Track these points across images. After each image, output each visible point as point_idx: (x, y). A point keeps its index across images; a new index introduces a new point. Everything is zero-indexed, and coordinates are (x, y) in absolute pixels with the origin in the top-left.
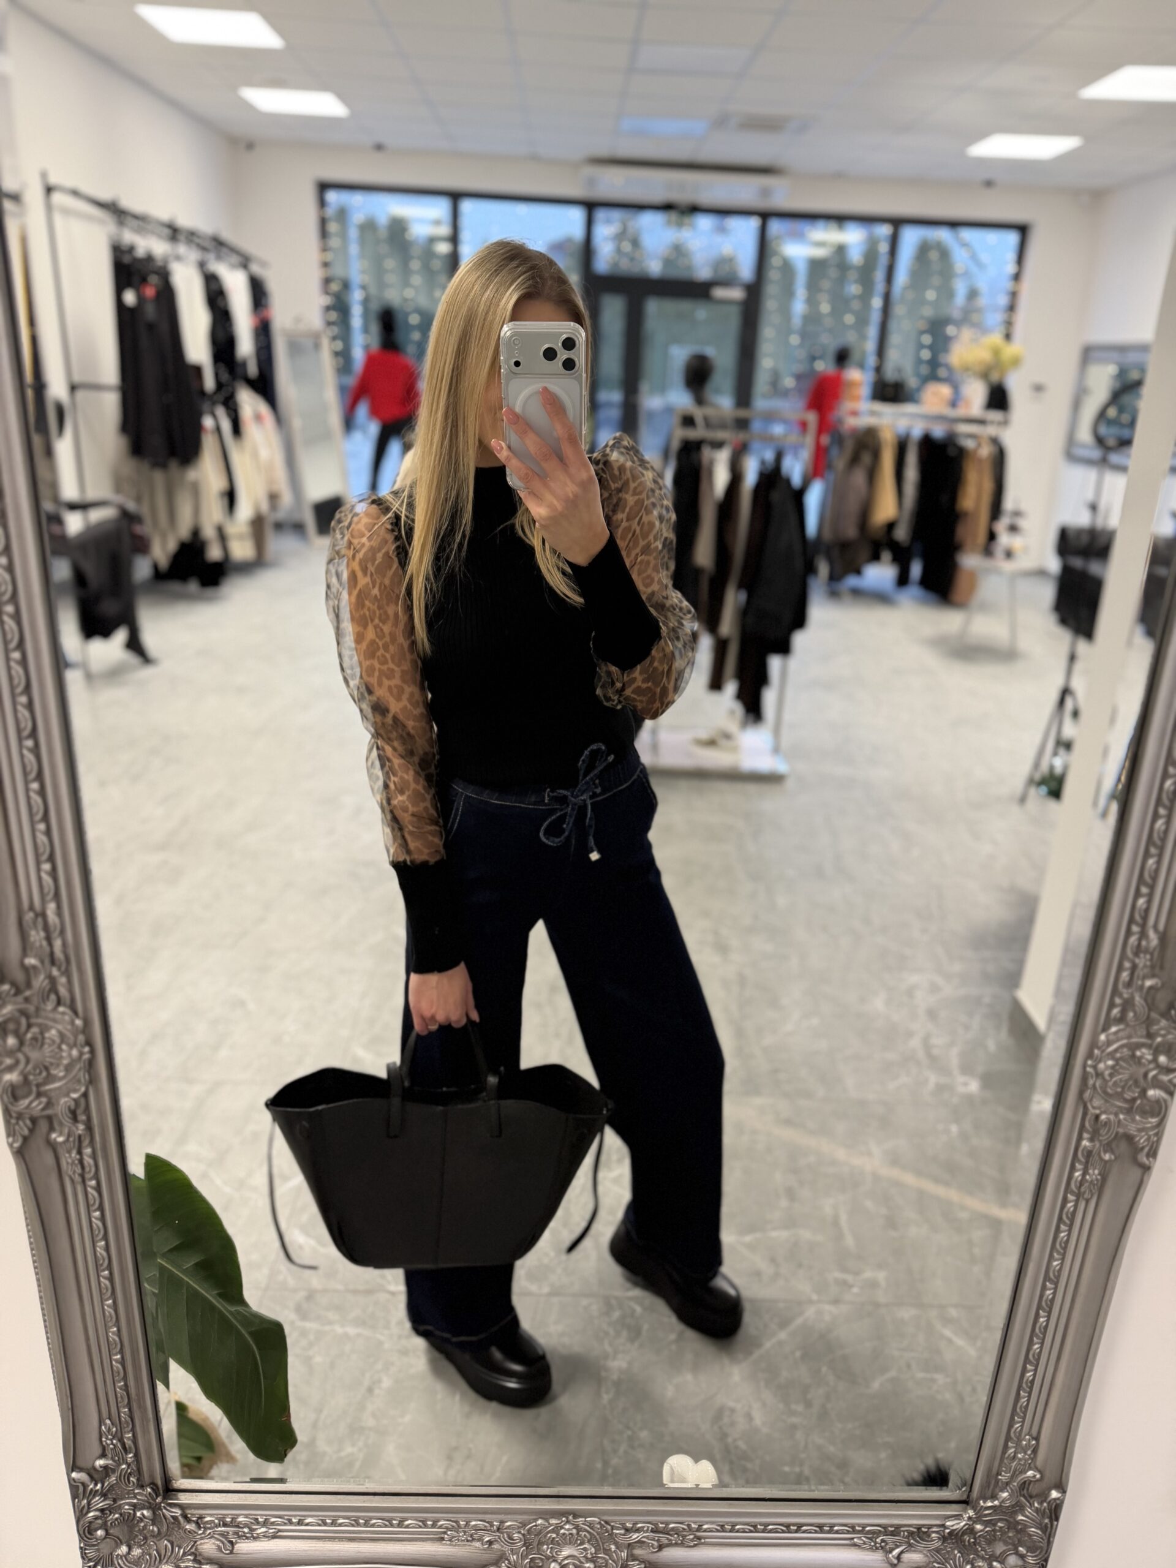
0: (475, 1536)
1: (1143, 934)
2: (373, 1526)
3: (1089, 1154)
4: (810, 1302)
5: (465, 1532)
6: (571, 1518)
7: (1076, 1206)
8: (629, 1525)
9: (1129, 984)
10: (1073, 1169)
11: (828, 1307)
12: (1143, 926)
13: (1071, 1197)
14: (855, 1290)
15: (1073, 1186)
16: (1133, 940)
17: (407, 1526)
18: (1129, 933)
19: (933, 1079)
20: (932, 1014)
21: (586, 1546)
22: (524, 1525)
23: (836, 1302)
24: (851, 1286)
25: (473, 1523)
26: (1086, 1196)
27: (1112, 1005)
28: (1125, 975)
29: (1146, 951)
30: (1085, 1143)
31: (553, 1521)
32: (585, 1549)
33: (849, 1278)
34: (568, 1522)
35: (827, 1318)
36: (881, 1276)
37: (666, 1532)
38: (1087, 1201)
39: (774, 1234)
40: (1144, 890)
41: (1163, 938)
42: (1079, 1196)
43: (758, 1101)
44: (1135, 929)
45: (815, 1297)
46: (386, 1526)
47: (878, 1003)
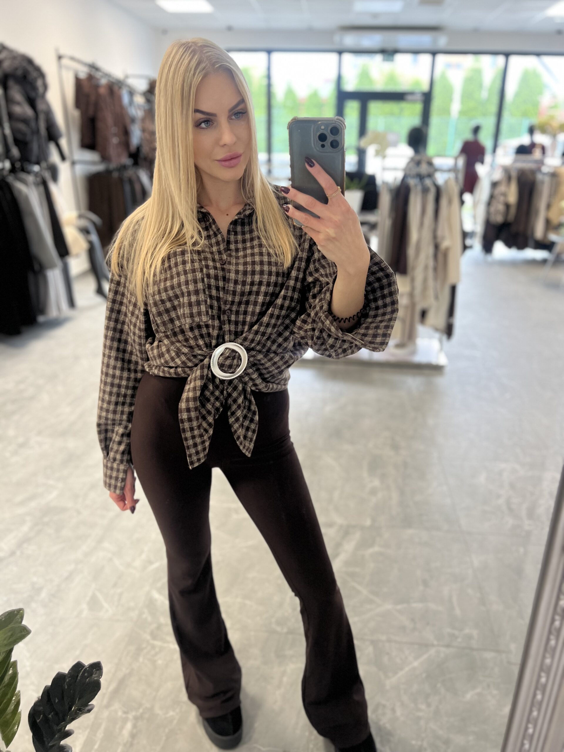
4: (433, 645)
7: (561, 625)
10: (559, 598)
11: (443, 649)
13: (557, 618)
14: (459, 640)
15: (559, 611)
19: (510, 521)
20: (512, 486)
23: (448, 646)
24: (457, 637)
35: (442, 656)
36: (475, 633)
39: (414, 605)
43: (410, 531)
45: (435, 643)
47: (482, 479)
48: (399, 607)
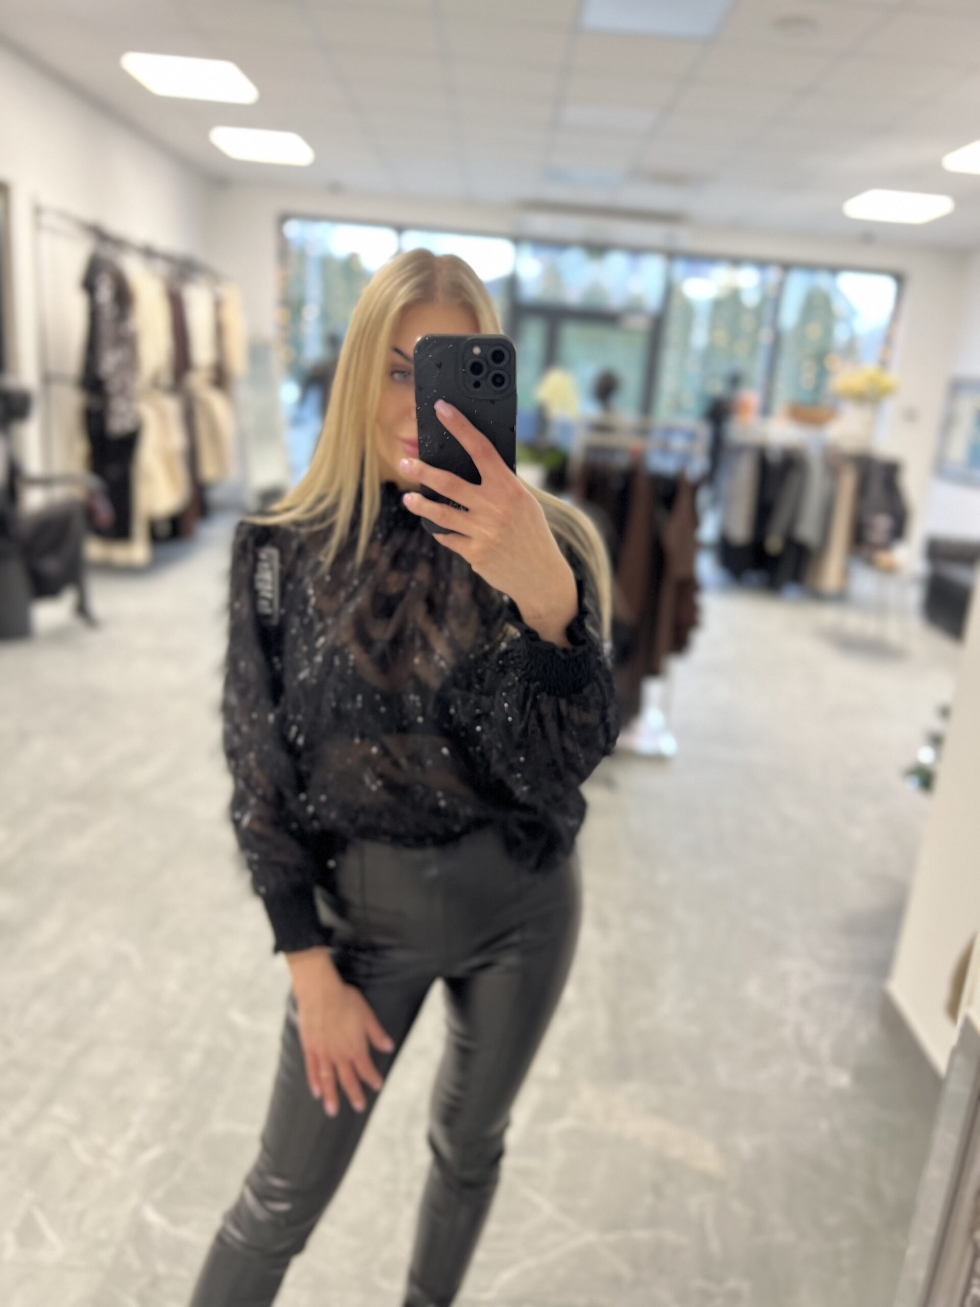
19: (803, 1070)
20: (805, 1002)
33: (713, 1287)
36: (745, 1287)
39: (636, 1234)
43: (629, 1088)
48: (612, 1237)
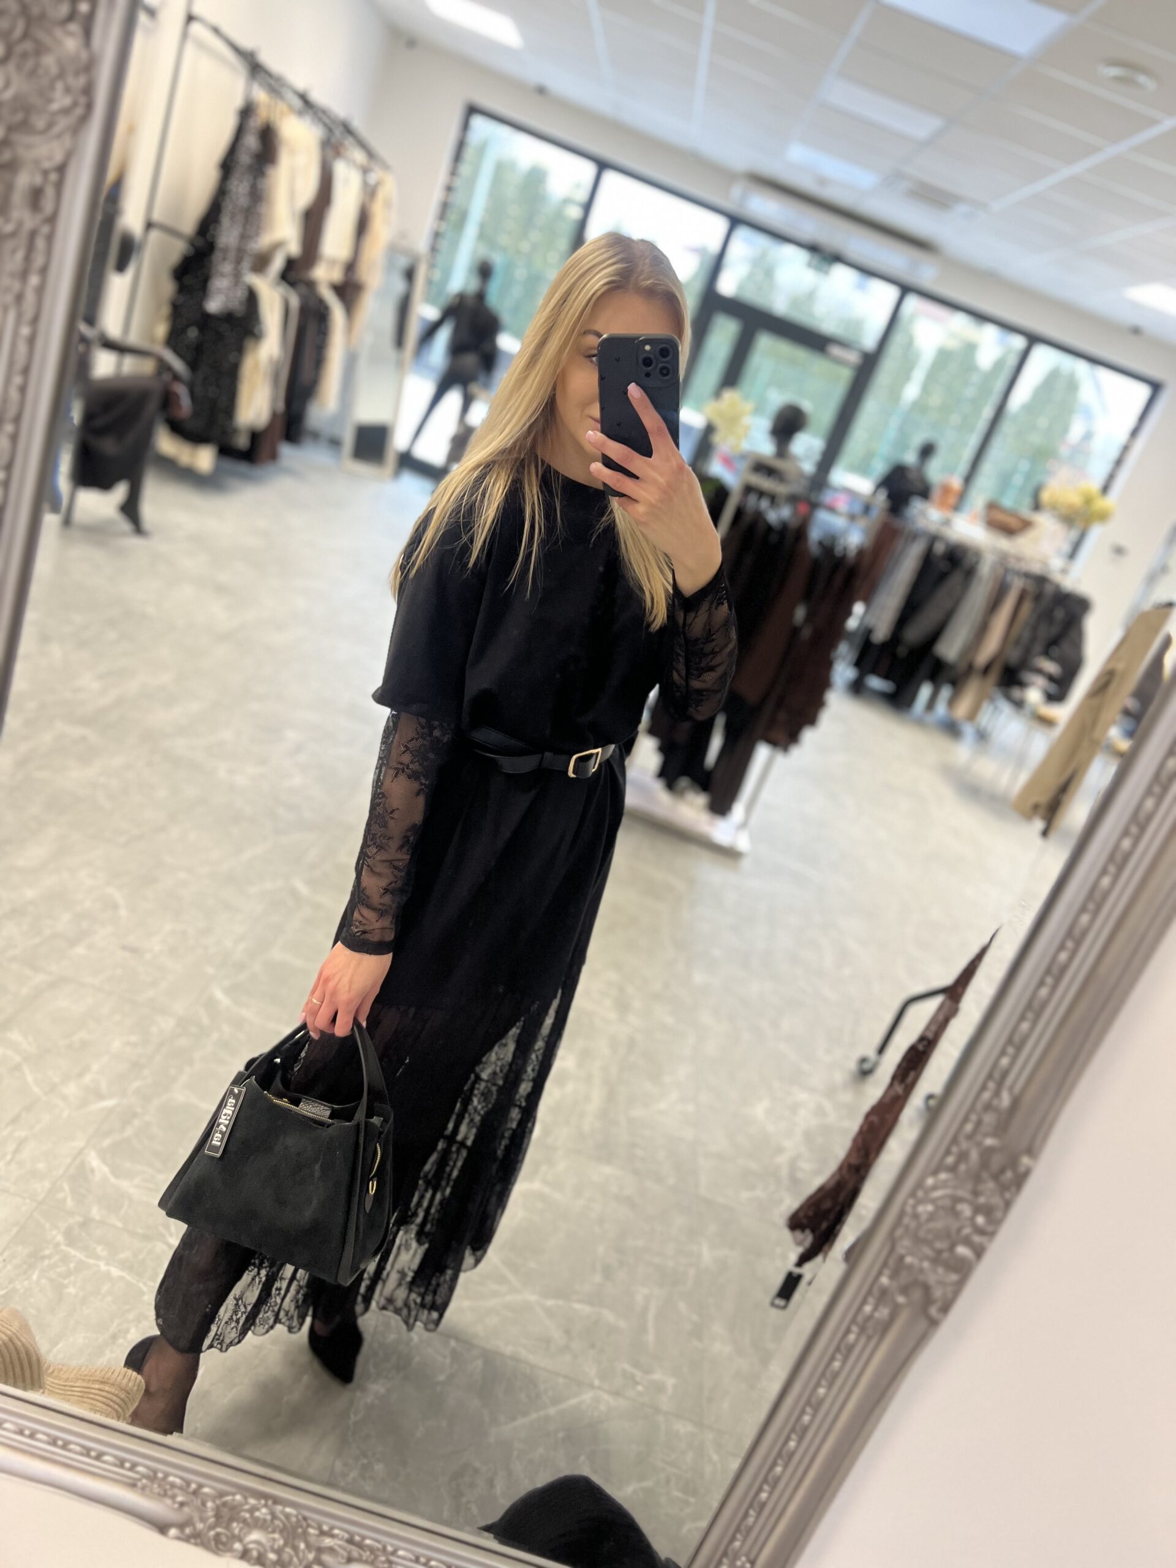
0: (169, 1493)
1: (997, 1093)
2: (70, 1450)
3: (884, 1292)
4: (592, 1386)
5: (160, 1486)
6: (270, 1502)
7: (857, 1340)
8: (325, 1528)
9: (970, 1137)
10: (864, 1302)
11: (606, 1397)
12: (1000, 1085)
13: (855, 1329)
14: (640, 1388)
15: (860, 1319)
16: (986, 1095)
17: (105, 1462)
18: (984, 1088)
21: (276, 1536)
22: (221, 1494)
23: (616, 1394)
24: (637, 1383)
25: (171, 1479)
26: (870, 1331)
27: (948, 1152)
28: (969, 1127)
29: (996, 1110)
30: (884, 1280)
31: (252, 1501)
32: (274, 1540)
33: (638, 1374)
34: (266, 1506)
35: (603, 1408)
37: (360, 1546)
38: (869, 1338)
39: (577, 1306)
40: (1011, 1050)
41: (1016, 1103)
42: (862, 1329)
43: (607, 1170)
44: (991, 1085)
45: (597, 1383)
46: (82, 1454)
47: (759, 1110)
48: (550, 1303)
